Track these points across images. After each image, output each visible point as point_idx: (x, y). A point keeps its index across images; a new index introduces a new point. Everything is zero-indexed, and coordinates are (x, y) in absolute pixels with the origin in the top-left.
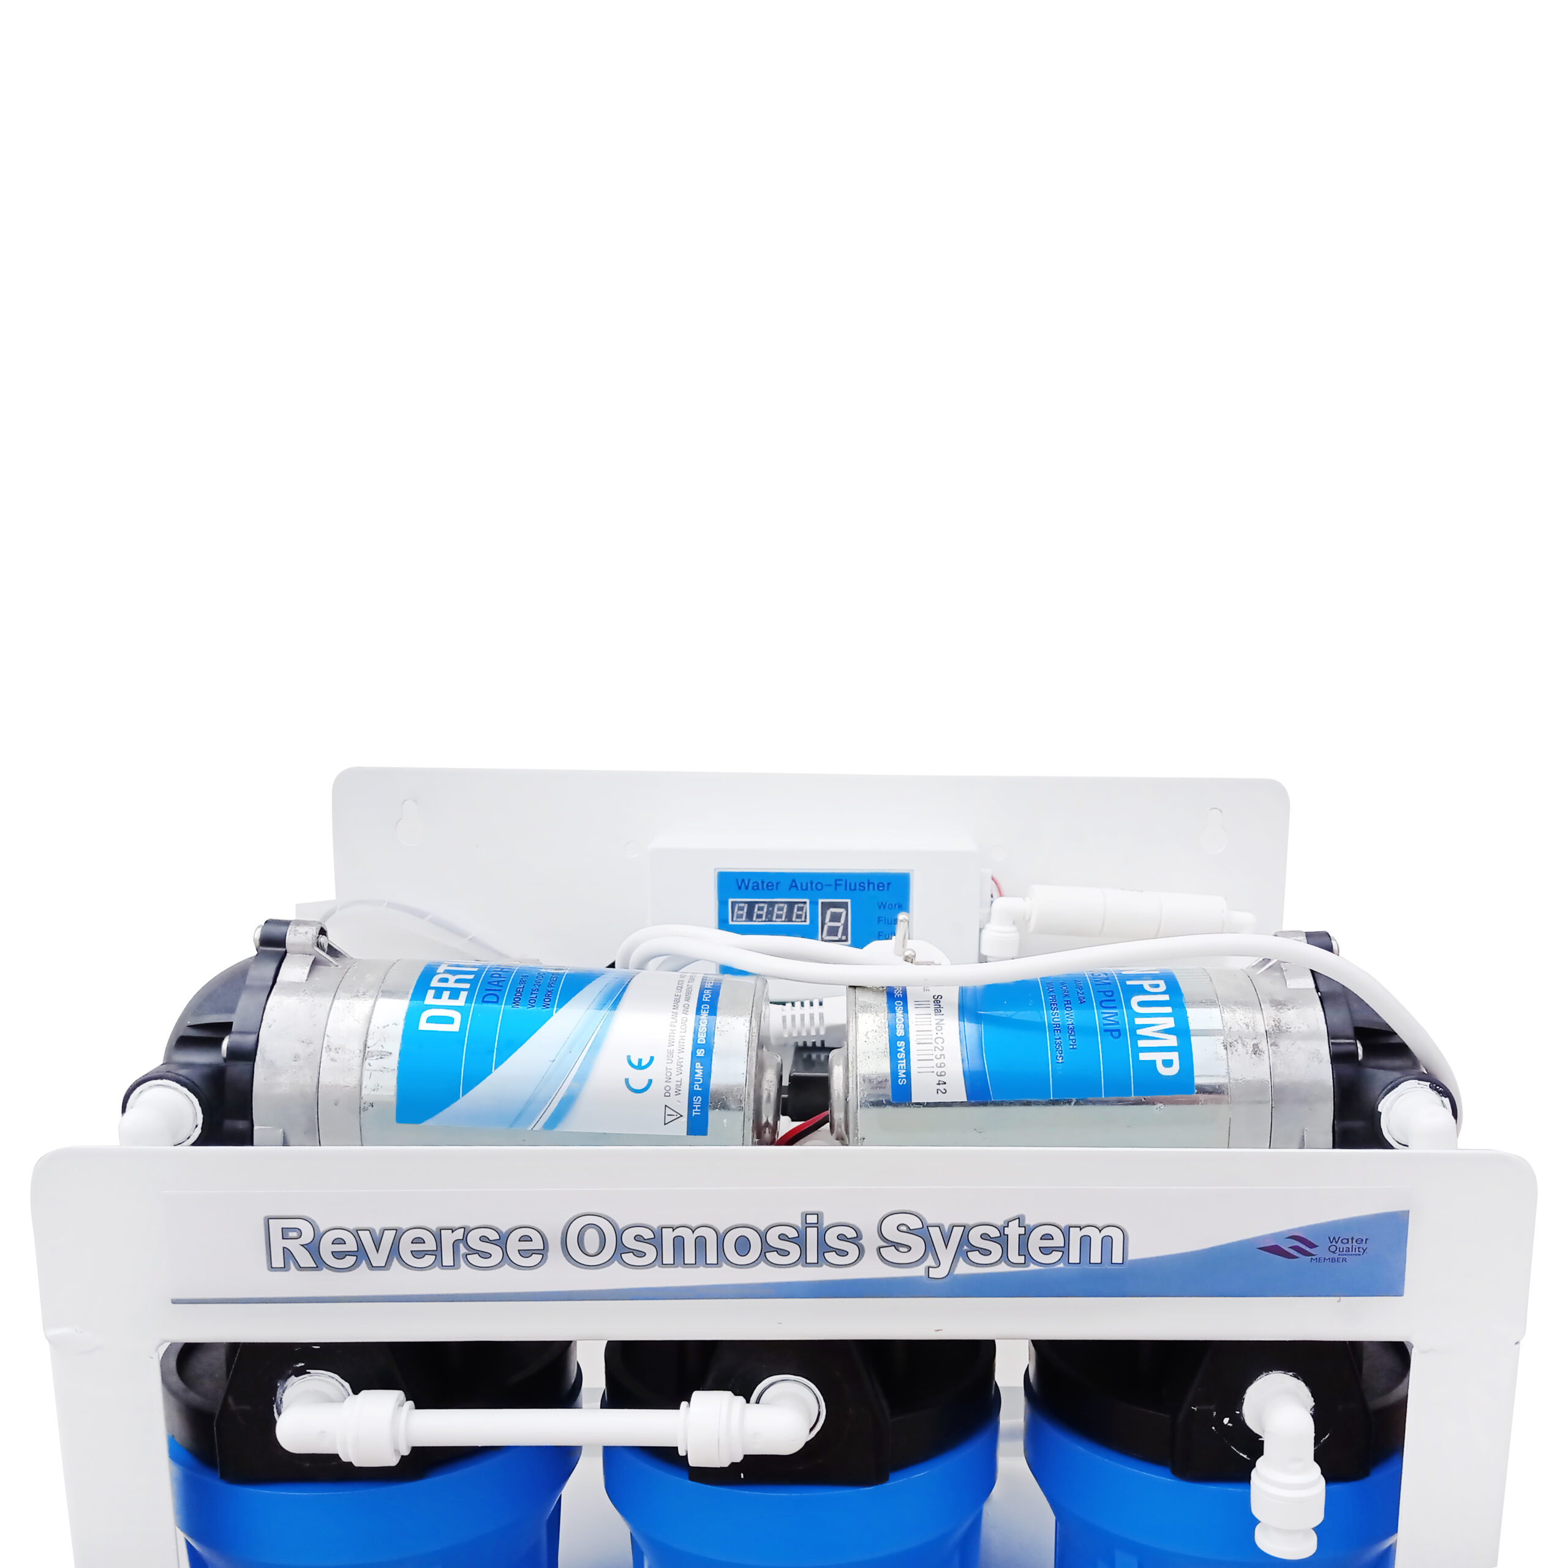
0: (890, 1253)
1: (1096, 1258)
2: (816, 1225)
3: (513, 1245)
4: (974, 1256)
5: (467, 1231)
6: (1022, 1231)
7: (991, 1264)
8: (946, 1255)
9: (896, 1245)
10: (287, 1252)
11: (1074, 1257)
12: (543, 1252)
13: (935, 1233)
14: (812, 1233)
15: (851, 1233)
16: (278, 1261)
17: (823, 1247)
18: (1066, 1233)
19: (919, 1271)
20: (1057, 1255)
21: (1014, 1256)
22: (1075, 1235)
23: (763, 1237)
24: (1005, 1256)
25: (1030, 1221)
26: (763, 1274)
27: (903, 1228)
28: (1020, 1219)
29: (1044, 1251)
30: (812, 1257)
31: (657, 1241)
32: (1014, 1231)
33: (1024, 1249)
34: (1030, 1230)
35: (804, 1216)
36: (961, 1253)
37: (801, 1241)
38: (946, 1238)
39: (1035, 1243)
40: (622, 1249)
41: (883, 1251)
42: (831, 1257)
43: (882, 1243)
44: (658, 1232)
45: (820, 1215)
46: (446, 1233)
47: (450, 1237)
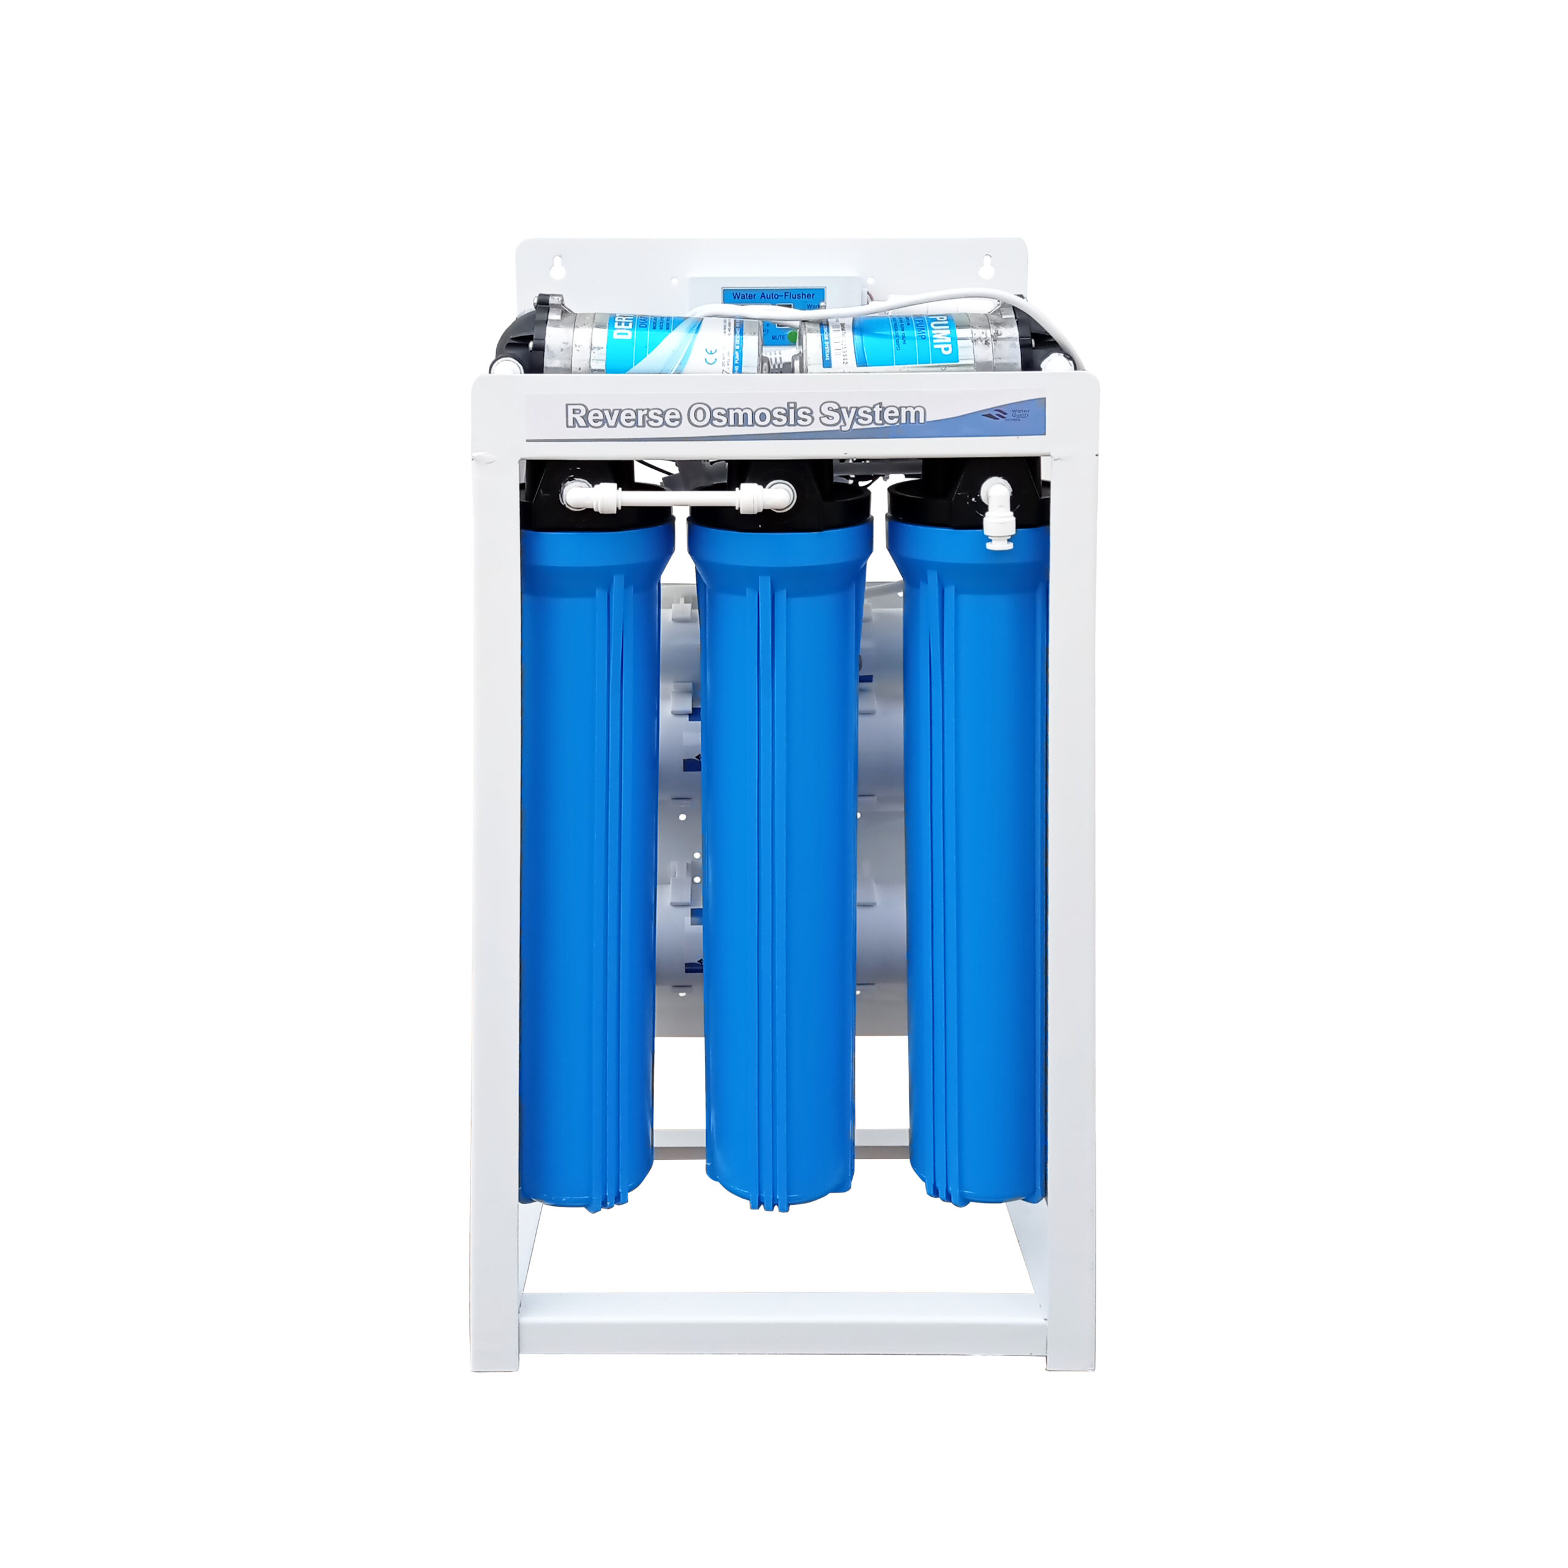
0: (825, 420)
1: (913, 420)
3: (668, 417)
4: (861, 421)
5: (649, 410)
6: (881, 409)
7: (867, 423)
8: (849, 421)
9: (828, 417)
10: (575, 420)
11: (903, 421)
12: (680, 420)
13: (844, 411)
14: (792, 412)
15: (808, 411)
16: (571, 423)
17: (796, 418)
18: (899, 409)
19: (837, 428)
20: (896, 420)
21: (878, 420)
22: (904, 411)
23: (771, 413)
24: (873, 420)
25: (884, 405)
26: (771, 430)
27: (831, 409)
28: (880, 404)
29: (891, 418)
30: (792, 422)
31: (727, 415)
32: (877, 410)
33: (882, 417)
34: (884, 409)
35: (788, 404)
36: (855, 420)
37: (787, 415)
38: (849, 413)
39: (886, 415)
40: (712, 418)
41: (822, 419)
42: (800, 422)
43: (821, 415)
44: (728, 411)
45: (795, 403)
46: (640, 412)
47: (641, 414)
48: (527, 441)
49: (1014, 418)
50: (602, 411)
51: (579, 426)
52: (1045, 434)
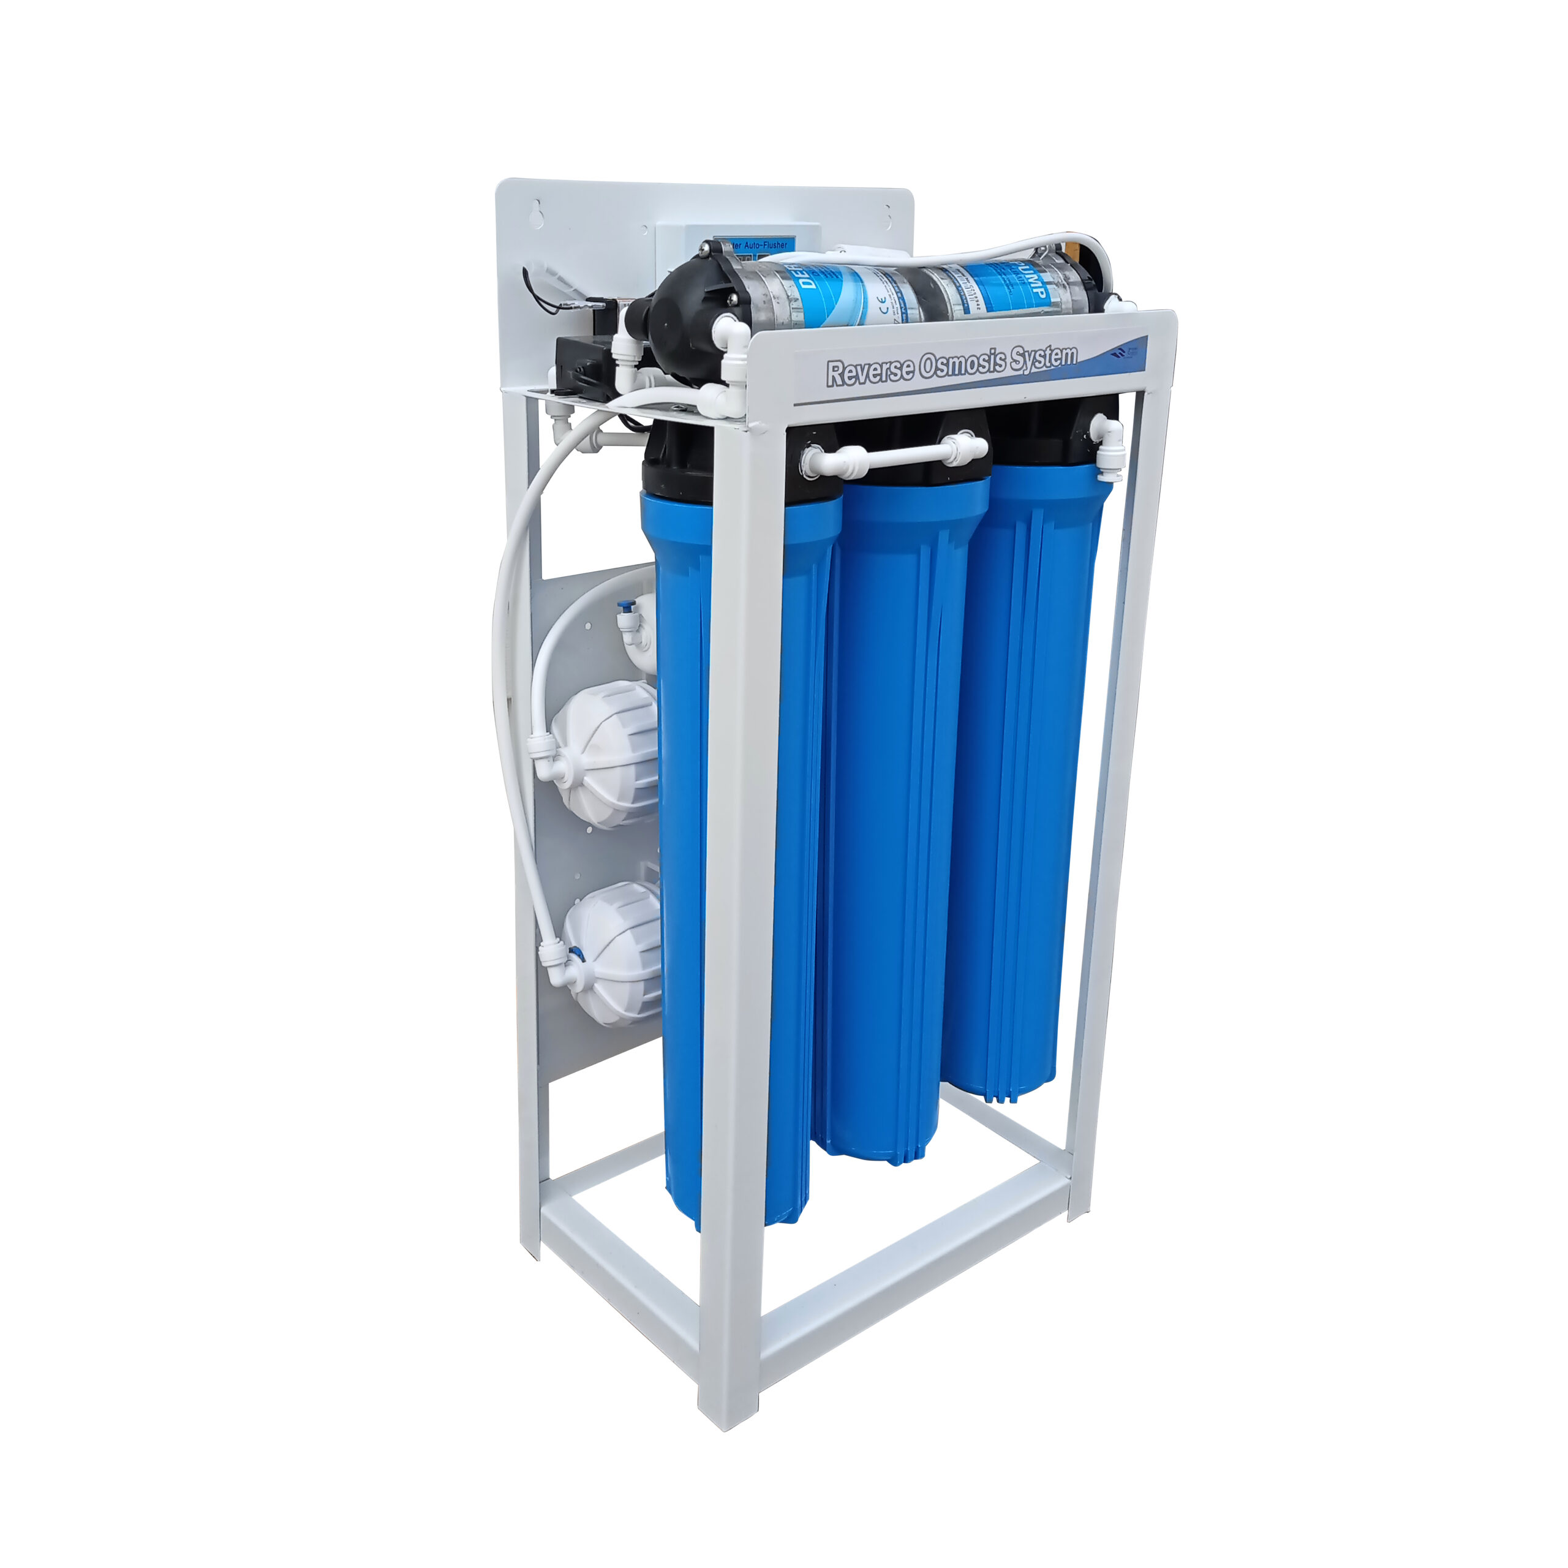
0: (1014, 364)
2: (994, 354)
3: (905, 369)
4: (1037, 364)
5: (891, 363)
6: (1050, 352)
8: (1029, 364)
9: (1015, 361)
10: (834, 378)
11: (1063, 362)
12: (913, 372)
13: (1027, 354)
14: (992, 357)
15: (1003, 357)
16: (830, 383)
17: (996, 364)
18: (1062, 351)
19: (1021, 372)
21: (1048, 364)
23: (978, 359)
24: (1045, 364)
25: (1053, 348)
26: (978, 377)
27: (1018, 353)
28: (1050, 346)
29: (1056, 360)
30: (992, 369)
31: (947, 365)
32: (1048, 352)
33: (1050, 361)
34: (1052, 351)
35: (991, 349)
36: (1033, 364)
37: (989, 361)
38: (1030, 356)
39: (1054, 357)
40: (937, 369)
41: (1012, 364)
42: (997, 368)
43: (1012, 361)
44: (948, 361)
45: (995, 349)
46: (884, 365)
47: (885, 367)
48: (795, 405)
49: (1129, 356)
50: (856, 367)
51: (837, 386)
52: (1144, 370)
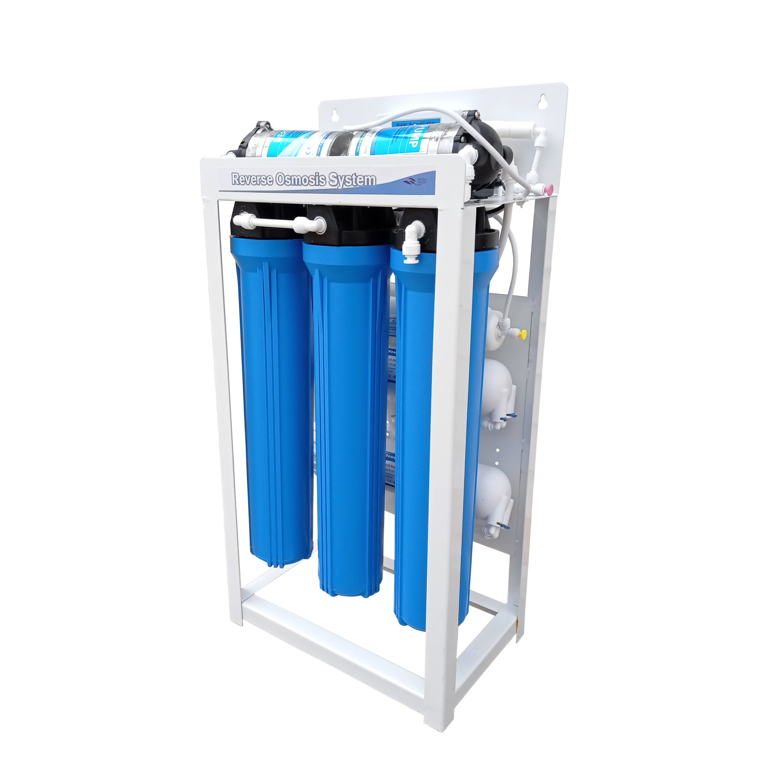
1: (370, 184)
2: (318, 176)
3: (268, 180)
5: (261, 176)
7: (349, 185)
8: (341, 183)
9: (332, 181)
11: (366, 184)
12: (273, 181)
13: (339, 177)
15: (324, 178)
16: (234, 183)
17: (319, 181)
18: (364, 177)
19: (336, 187)
20: (362, 184)
22: (366, 178)
23: (309, 178)
24: (352, 184)
25: (357, 175)
26: (309, 188)
27: (333, 176)
29: (360, 182)
30: (317, 184)
32: (354, 177)
33: (356, 182)
35: (316, 173)
36: (344, 183)
37: (315, 179)
38: (341, 179)
39: (358, 180)
40: (285, 181)
42: (321, 183)
44: (291, 177)
46: (258, 177)
48: (219, 191)
49: (419, 183)
50: (244, 176)
51: (237, 184)
52: (434, 194)
